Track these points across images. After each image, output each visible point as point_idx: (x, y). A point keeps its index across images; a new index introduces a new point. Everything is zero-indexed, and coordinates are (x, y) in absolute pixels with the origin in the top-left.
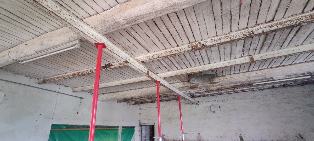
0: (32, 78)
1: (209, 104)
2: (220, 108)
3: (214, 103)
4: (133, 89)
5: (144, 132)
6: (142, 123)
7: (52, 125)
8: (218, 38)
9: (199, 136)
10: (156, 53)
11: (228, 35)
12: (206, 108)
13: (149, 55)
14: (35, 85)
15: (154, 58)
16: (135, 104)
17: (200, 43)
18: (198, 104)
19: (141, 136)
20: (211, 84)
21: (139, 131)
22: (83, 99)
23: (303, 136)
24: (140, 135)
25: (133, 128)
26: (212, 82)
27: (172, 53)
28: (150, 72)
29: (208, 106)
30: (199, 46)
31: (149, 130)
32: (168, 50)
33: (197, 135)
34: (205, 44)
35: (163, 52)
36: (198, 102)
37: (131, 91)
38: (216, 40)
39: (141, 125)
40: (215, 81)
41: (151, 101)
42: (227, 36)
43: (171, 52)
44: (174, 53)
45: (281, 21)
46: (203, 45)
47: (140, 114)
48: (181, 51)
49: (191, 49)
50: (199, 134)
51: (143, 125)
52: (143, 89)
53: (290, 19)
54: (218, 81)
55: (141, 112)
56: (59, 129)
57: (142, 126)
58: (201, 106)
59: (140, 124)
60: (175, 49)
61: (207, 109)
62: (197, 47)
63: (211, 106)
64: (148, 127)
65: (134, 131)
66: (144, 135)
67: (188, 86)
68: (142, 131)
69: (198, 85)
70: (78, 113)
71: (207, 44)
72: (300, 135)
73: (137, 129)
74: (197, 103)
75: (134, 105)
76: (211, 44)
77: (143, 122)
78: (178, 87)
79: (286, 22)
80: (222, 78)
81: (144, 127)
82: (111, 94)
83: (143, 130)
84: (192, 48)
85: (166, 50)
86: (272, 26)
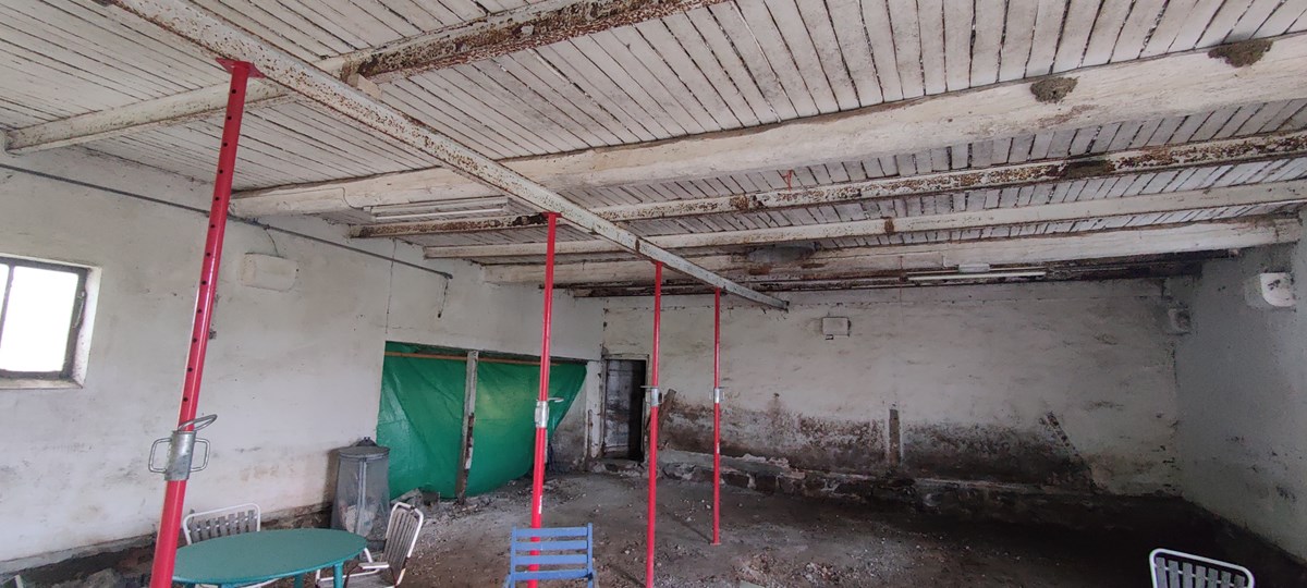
0: (337, 222)
1: (819, 312)
2: (849, 324)
3: (836, 311)
4: (592, 261)
5: (614, 379)
6: (611, 352)
7: (387, 342)
8: (793, 192)
9: (776, 401)
10: (658, 205)
11: (813, 190)
12: (807, 323)
13: (641, 206)
14: (344, 243)
15: (654, 216)
16: (590, 296)
17: (755, 198)
18: (787, 310)
19: (604, 389)
20: (804, 267)
21: (599, 375)
22: (451, 277)
23: (1058, 420)
24: (601, 387)
25: (581, 364)
26: (806, 262)
27: (693, 212)
28: (641, 241)
29: (815, 319)
30: (751, 205)
31: (631, 373)
32: (686, 203)
33: (772, 397)
34: (763, 202)
35: (675, 204)
36: (788, 303)
37: (586, 264)
38: (788, 197)
39: (606, 358)
40: (816, 262)
41: (642, 291)
42: (810, 192)
43: (691, 208)
44: (699, 211)
45: (913, 178)
46: (760, 203)
47: (605, 325)
48: (714, 211)
49: (734, 208)
50: (777, 395)
51: (613, 357)
52: (620, 263)
53: (930, 177)
54: (823, 262)
55: (609, 318)
56: (399, 354)
57: (608, 361)
58: (796, 315)
59: (603, 356)
60: (700, 202)
61: (812, 325)
62: (747, 205)
63: (822, 319)
64: (629, 367)
65: (585, 373)
66: (614, 389)
67: (745, 268)
68: (608, 375)
69: (771, 268)
70: (439, 316)
71: (767, 204)
72: (1051, 417)
73: (593, 370)
74: (784, 307)
75: (586, 299)
76: (777, 204)
77: (614, 350)
78: (718, 268)
79: (923, 182)
80: (834, 255)
81: (614, 366)
82: (528, 268)
83: (611, 373)
84: (737, 206)
85: (681, 202)
86: (895, 187)
